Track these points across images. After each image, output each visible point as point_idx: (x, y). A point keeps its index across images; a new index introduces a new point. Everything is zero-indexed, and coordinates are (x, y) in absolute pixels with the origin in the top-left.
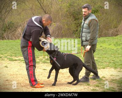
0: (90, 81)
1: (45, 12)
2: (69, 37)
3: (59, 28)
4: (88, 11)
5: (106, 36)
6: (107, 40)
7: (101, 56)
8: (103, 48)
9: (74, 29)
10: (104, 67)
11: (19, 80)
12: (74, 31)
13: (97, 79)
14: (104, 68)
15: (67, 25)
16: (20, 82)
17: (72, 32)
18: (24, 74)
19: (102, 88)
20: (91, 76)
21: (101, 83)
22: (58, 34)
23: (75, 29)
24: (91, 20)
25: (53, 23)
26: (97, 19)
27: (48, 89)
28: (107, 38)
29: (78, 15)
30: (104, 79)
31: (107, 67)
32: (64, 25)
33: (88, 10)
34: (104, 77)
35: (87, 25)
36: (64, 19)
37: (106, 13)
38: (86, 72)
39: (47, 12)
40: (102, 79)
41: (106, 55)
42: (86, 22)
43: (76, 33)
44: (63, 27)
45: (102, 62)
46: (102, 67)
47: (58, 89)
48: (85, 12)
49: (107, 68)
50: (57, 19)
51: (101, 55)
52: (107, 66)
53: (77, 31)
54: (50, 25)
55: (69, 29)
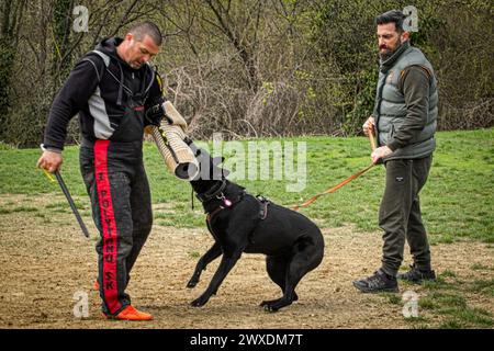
0: (400, 287)
1: (236, 44)
2: (321, 131)
3: (286, 101)
4: (396, 35)
5: (454, 129)
6: (458, 140)
7: (437, 199)
8: (446, 171)
9: (339, 104)
10: (447, 237)
11: (149, 286)
12: (340, 108)
13: (425, 282)
14: (449, 242)
15: (314, 87)
16: (151, 292)
17: (331, 114)
18: (164, 265)
19: (443, 313)
20: (405, 269)
21: (441, 295)
22: (282, 122)
23: (344, 104)
24: (408, 69)
25: (265, 84)
26: (429, 65)
27: (250, 319)
28: (458, 132)
29: (351, 52)
30: (449, 280)
31: (461, 238)
32: (304, 90)
33: (396, 30)
34: (451, 275)
35: (394, 89)
36: (303, 66)
37: (453, 45)
38: (384, 257)
39: (243, 43)
40: (443, 282)
41: (455, 196)
42: (389, 79)
43: (347, 119)
44: (302, 96)
45: (442, 220)
46: (440, 236)
47: (288, 317)
48: (385, 36)
49: (458, 241)
50: (280, 67)
51: (438, 195)
52: (459, 235)
53: (350, 108)
54: (255, 90)
55: (320, 103)
